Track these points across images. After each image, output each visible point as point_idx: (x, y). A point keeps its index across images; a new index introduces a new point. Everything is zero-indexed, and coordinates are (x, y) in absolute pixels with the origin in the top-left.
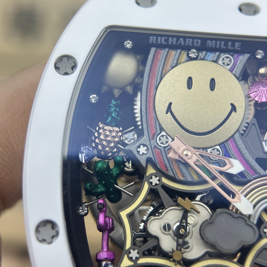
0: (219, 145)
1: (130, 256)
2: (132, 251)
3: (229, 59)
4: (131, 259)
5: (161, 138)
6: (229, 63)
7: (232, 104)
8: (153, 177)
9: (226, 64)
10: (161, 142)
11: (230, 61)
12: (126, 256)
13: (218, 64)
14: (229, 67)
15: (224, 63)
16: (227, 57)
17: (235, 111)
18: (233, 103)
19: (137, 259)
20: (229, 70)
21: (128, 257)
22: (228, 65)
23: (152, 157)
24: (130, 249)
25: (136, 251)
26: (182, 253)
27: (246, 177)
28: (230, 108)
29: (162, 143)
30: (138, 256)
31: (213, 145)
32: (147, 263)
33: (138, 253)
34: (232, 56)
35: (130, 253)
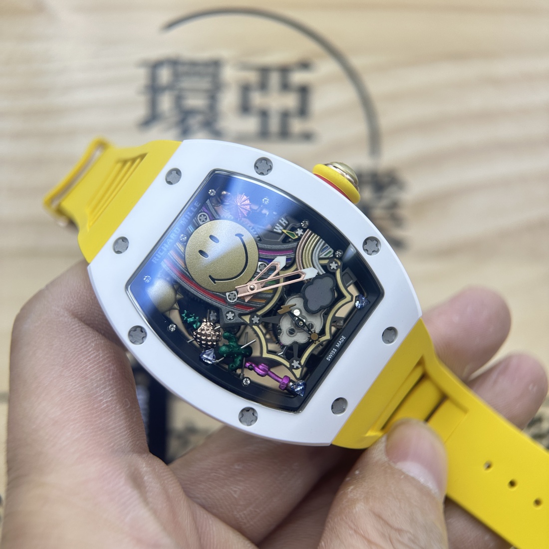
0: (259, 261)
1: (295, 367)
2: (293, 364)
3: (202, 216)
4: (297, 368)
5: (230, 297)
6: (205, 217)
7: (236, 235)
8: (253, 319)
9: (205, 220)
10: (232, 299)
11: (204, 215)
12: (293, 370)
13: (201, 225)
14: (208, 219)
15: (203, 221)
16: (201, 216)
17: (243, 236)
18: (236, 233)
19: (300, 364)
20: (211, 220)
21: (295, 369)
22: (206, 219)
23: (240, 312)
24: (290, 365)
25: (294, 361)
26: (315, 332)
27: (291, 258)
28: (238, 238)
29: (234, 299)
30: (298, 362)
31: (256, 265)
32: (306, 358)
33: (297, 361)
34: (201, 212)
35: (293, 366)
